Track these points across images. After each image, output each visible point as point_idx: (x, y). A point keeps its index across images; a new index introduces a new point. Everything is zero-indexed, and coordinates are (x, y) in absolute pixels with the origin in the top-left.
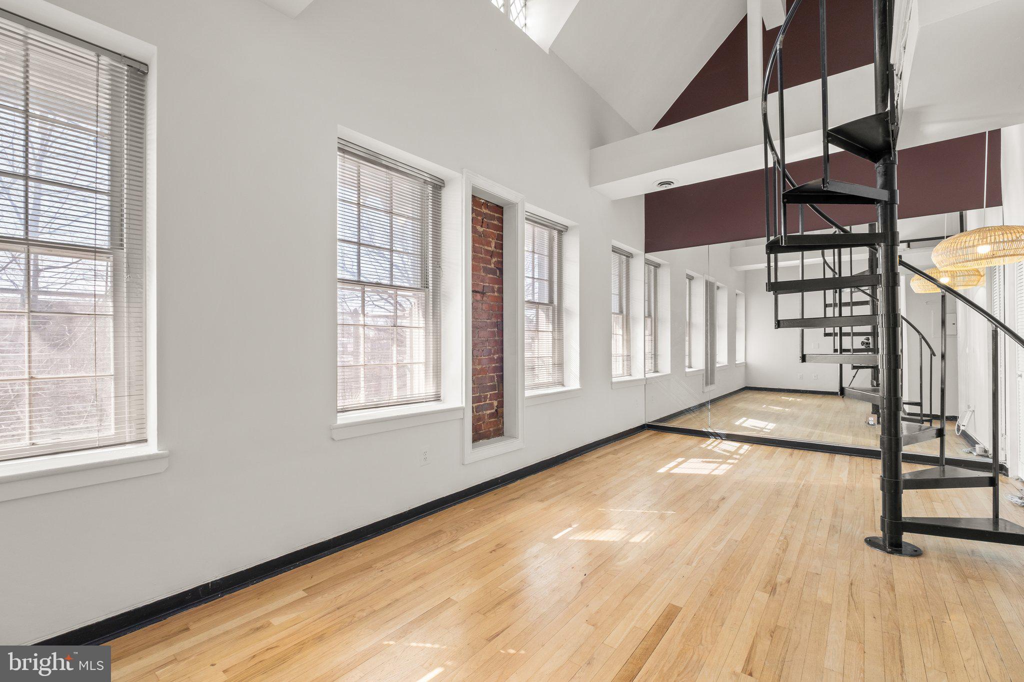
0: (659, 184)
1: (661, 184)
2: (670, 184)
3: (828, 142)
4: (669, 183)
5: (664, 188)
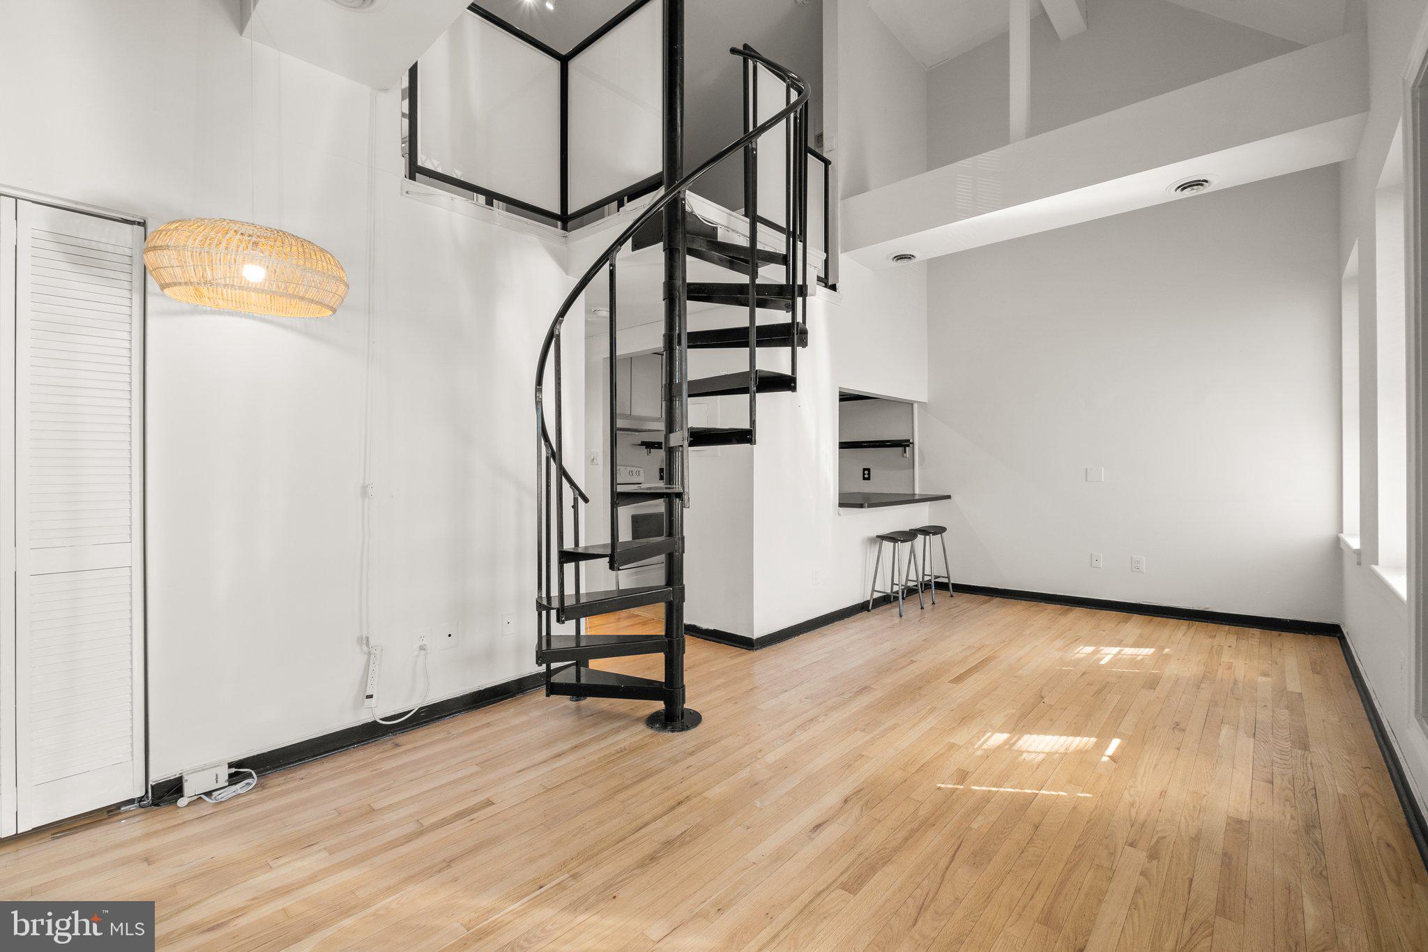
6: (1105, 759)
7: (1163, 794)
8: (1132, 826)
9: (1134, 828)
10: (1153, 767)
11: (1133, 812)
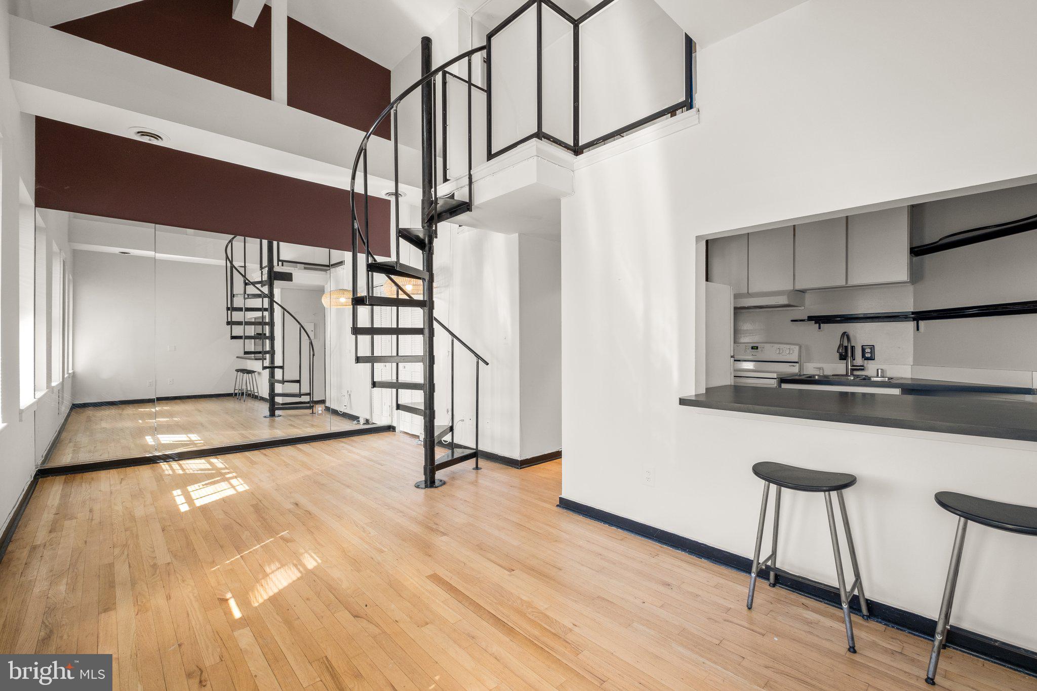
0: (138, 132)
1: (143, 134)
2: (157, 139)
3: (399, 236)
4: (157, 137)
5: (146, 139)
6: (229, 595)
7: (169, 597)
8: (175, 571)
9: (173, 570)
10: (190, 613)
11: (180, 578)
